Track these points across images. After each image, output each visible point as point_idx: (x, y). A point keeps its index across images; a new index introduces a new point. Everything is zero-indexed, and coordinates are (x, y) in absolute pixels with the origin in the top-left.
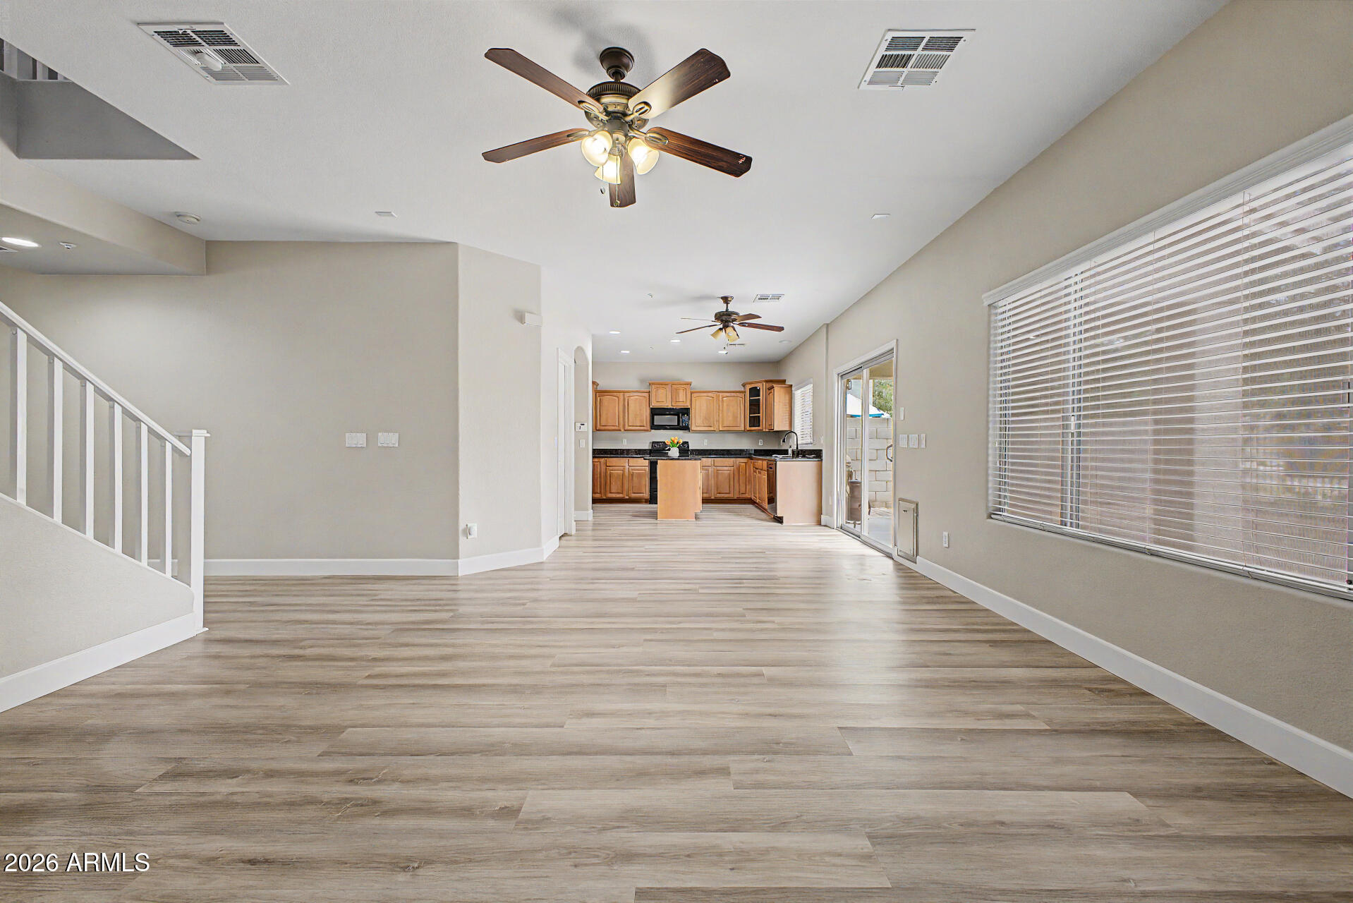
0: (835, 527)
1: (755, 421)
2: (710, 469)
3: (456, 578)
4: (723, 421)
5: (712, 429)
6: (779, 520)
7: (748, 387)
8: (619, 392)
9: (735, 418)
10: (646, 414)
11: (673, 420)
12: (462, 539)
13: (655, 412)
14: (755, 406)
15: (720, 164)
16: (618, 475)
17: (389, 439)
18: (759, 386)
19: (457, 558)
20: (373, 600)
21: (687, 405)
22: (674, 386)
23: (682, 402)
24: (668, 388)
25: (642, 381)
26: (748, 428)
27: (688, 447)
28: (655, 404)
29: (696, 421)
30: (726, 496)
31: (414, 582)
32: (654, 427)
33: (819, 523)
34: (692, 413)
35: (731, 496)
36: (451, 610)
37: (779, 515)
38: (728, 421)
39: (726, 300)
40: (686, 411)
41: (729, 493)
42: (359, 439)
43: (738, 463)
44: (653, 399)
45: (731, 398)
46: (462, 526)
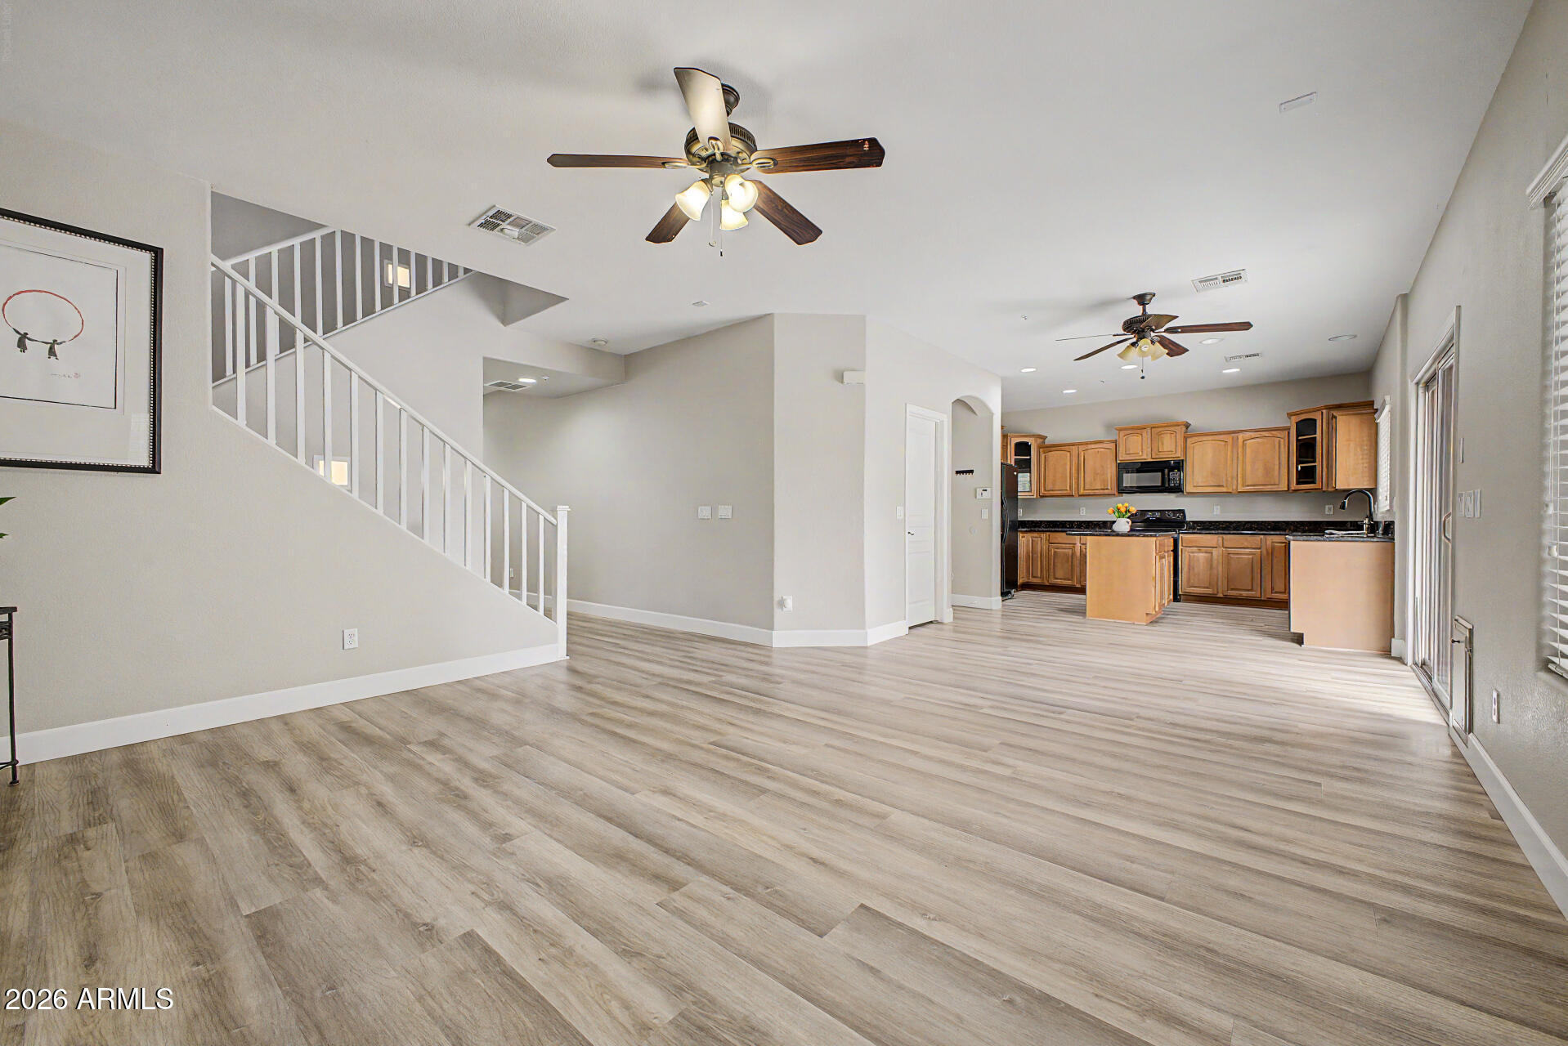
0: (1410, 661)
1: (1306, 475)
2: (1215, 551)
3: (770, 648)
4: (1244, 478)
5: (1224, 490)
6: (1299, 639)
7: (1295, 419)
8: (1073, 445)
9: (1268, 471)
10: (1111, 472)
11: (1154, 479)
12: (777, 612)
13: (1124, 468)
14: (1306, 449)
15: (848, 160)
16: (1065, 554)
17: (725, 511)
18: (1317, 416)
19: (772, 629)
20: (686, 657)
21: (1179, 455)
22: (1155, 429)
23: (1169, 449)
24: (1146, 434)
25: (1109, 427)
26: (1294, 486)
27: (1184, 516)
28: (1123, 457)
29: (1195, 477)
30: (1245, 593)
31: (733, 646)
32: (1122, 490)
33: (1387, 653)
34: (1188, 467)
35: (1255, 594)
36: (716, 675)
37: (1295, 628)
38: (1253, 475)
39: (1142, 299)
40: (1179, 466)
41: (1252, 590)
42: (705, 512)
43: (1269, 542)
44: (1121, 449)
45: (1265, 440)
46: (776, 598)
